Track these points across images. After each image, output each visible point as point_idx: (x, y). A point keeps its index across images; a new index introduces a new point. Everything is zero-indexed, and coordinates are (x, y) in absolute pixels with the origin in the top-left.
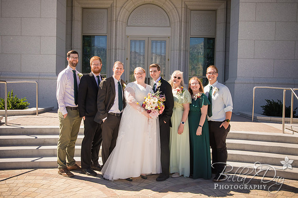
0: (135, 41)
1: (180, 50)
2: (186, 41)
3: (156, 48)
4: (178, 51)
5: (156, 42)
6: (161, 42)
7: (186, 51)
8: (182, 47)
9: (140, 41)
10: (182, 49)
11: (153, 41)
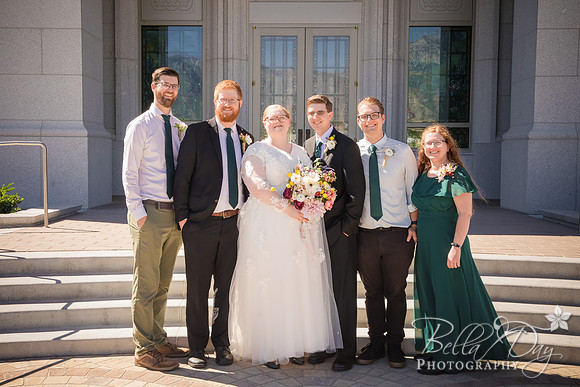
0: (273, 38)
1: (385, 59)
2: (399, 37)
3: (325, 55)
4: (380, 62)
5: (326, 39)
6: (337, 39)
7: (399, 59)
8: (390, 50)
9: (285, 38)
10: (390, 57)
11: (316, 39)
